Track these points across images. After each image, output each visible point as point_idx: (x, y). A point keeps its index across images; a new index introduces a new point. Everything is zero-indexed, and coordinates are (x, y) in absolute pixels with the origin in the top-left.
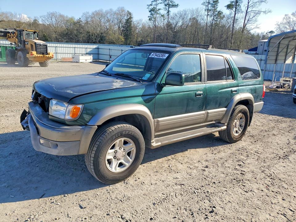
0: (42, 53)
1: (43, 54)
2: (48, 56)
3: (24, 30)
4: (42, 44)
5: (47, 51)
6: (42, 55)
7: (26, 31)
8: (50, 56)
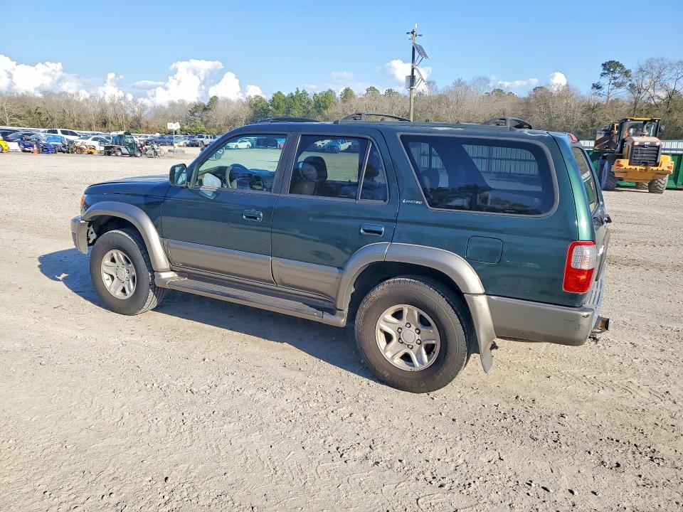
0: (643, 163)
1: (646, 164)
2: (655, 168)
3: (626, 120)
4: (648, 143)
5: (657, 158)
6: (642, 168)
7: (633, 120)
8: (660, 169)
